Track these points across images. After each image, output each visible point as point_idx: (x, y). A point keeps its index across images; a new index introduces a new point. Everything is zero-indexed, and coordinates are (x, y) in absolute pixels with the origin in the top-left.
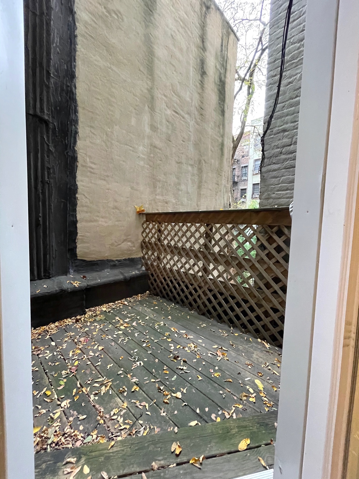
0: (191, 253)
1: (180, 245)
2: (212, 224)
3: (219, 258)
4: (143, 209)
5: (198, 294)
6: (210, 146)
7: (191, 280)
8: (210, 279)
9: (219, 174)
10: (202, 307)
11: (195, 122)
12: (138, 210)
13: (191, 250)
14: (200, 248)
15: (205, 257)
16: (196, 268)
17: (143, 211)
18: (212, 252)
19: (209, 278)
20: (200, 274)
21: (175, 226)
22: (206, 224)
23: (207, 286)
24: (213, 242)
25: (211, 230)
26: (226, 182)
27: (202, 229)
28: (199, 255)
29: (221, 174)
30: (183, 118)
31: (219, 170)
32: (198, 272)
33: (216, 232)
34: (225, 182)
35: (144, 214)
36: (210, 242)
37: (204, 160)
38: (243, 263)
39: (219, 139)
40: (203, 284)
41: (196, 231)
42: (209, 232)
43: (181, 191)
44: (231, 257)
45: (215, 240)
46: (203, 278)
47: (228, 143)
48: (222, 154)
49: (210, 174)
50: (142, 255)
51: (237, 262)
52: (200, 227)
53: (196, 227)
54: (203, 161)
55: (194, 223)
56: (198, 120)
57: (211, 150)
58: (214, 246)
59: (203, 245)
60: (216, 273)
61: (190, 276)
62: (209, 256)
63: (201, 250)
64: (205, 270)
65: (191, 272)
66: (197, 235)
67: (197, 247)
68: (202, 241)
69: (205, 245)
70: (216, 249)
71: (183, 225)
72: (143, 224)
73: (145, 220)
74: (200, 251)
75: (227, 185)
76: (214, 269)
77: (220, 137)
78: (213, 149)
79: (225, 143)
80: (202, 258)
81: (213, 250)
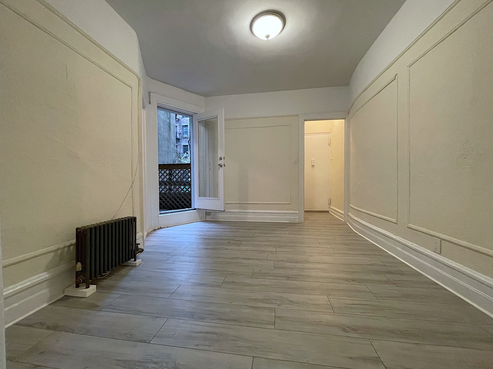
0: (162, 183)
2: (172, 170)
3: (176, 183)
5: (167, 201)
6: (162, 125)
7: (163, 195)
9: (169, 142)
10: (170, 206)
13: (162, 182)
14: (167, 180)
15: (170, 184)
19: (172, 193)
22: (169, 170)
23: (171, 196)
25: (172, 172)
26: (174, 146)
27: (168, 172)
28: (167, 183)
29: (170, 141)
31: (169, 139)
32: (167, 191)
33: (174, 172)
34: (173, 146)
38: (186, 183)
39: (167, 120)
40: (169, 196)
41: (164, 173)
42: (171, 173)
44: (181, 182)
45: (174, 176)
46: (169, 193)
47: (173, 122)
48: (170, 129)
49: (163, 142)
51: (184, 183)
52: (166, 171)
53: (164, 171)
55: (163, 169)
57: (163, 128)
58: (173, 178)
59: (168, 178)
60: (175, 190)
61: (162, 193)
62: (172, 183)
63: (168, 181)
64: (170, 189)
66: (165, 174)
67: (165, 180)
68: (168, 177)
69: (169, 179)
70: (175, 180)
74: (167, 182)
75: (174, 148)
76: (174, 188)
77: (168, 119)
78: (164, 126)
79: (171, 122)
80: (168, 185)
81: (173, 180)
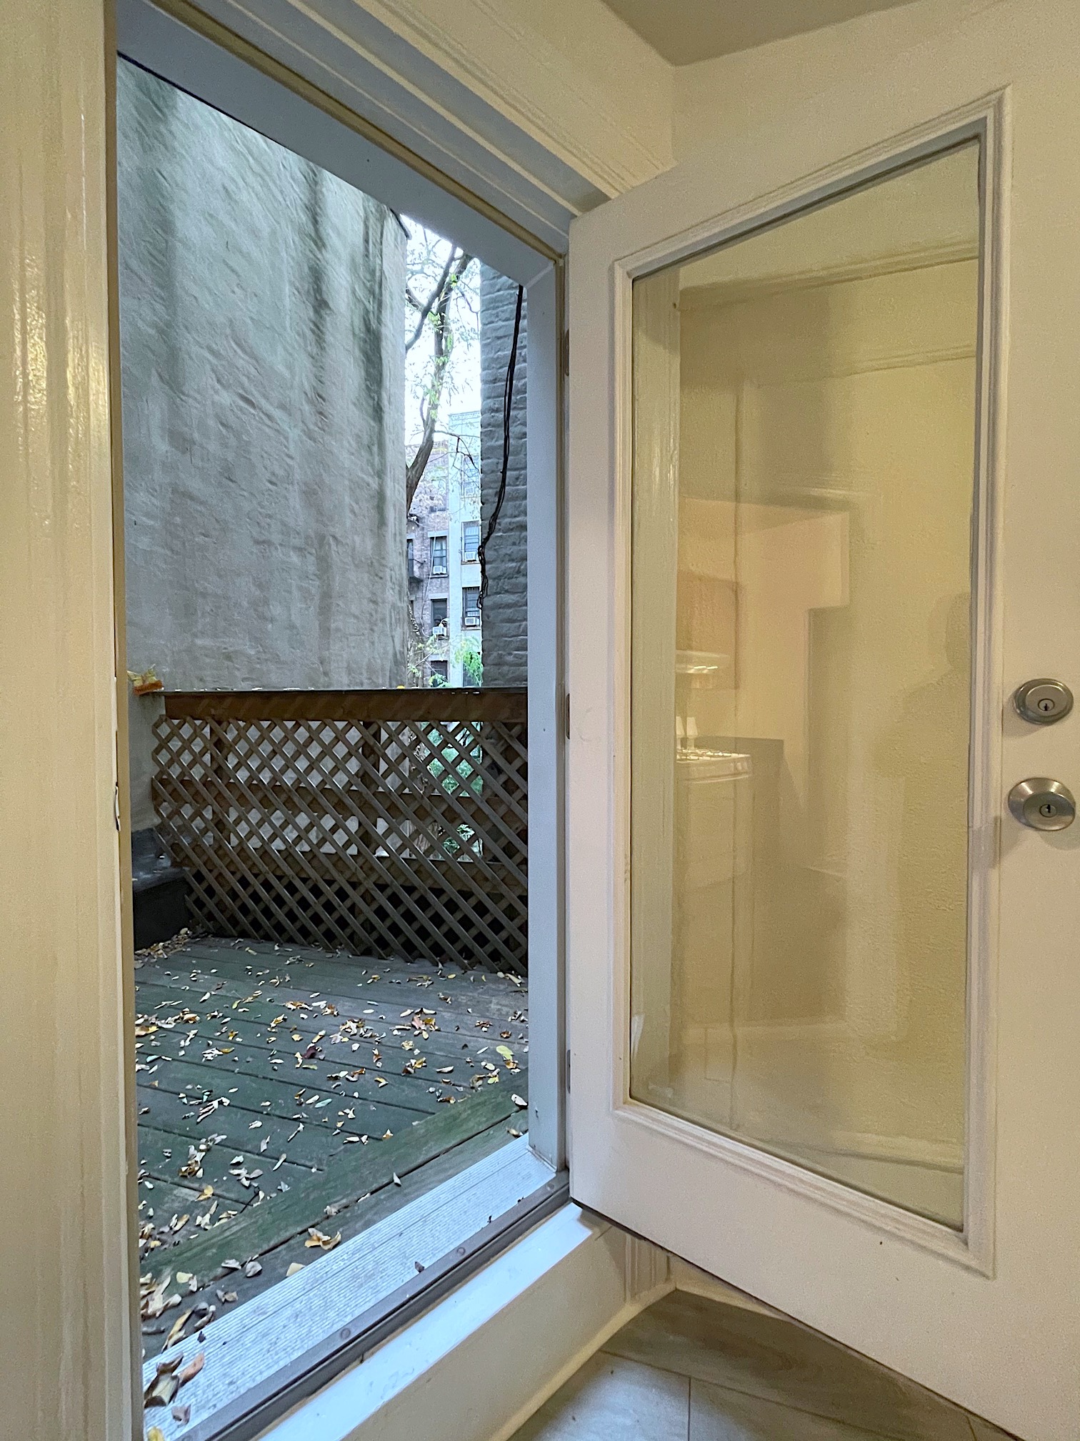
0: (323, 801)
1: (289, 779)
2: (380, 723)
3: (400, 803)
4: (155, 679)
5: (348, 903)
6: (347, 499)
7: (327, 871)
8: (381, 859)
9: (377, 575)
10: (362, 933)
11: (303, 431)
12: (138, 684)
13: (324, 791)
14: (350, 783)
15: (365, 806)
16: (341, 837)
17: (157, 685)
18: (381, 789)
19: (378, 858)
20: (353, 850)
21: (270, 728)
22: (362, 723)
23: (374, 877)
24: (383, 766)
25: (377, 736)
26: (397, 597)
27: (354, 735)
28: (348, 801)
29: (381, 574)
30: (269, 417)
31: (376, 564)
32: (347, 845)
33: (390, 740)
34: (393, 596)
35: (162, 693)
36: (377, 766)
37: (334, 537)
38: (457, 807)
39: (370, 480)
40: (361, 875)
41: (337, 739)
42: (372, 741)
43: (272, 621)
44: (430, 797)
45: (387, 761)
46: (361, 861)
47: (396, 492)
48: (382, 522)
49: (352, 575)
50: (157, 821)
51: (444, 807)
52: (346, 729)
53: (335, 729)
54: (331, 538)
55: (328, 721)
56: (312, 427)
57: (353, 511)
58: (385, 775)
59: (357, 774)
60: (394, 842)
61: (323, 859)
62: (375, 802)
63: (354, 788)
64: (367, 838)
65: (328, 848)
66: (340, 750)
67: (340, 780)
68: (353, 766)
69: (364, 776)
70: (392, 782)
71: (297, 726)
72: (157, 726)
73: (164, 712)
74: (349, 792)
75: (399, 604)
76: (388, 833)
77: (372, 476)
78: (356, 507)
79: (388, 493)
80: (356, 810)
81: (385, 786)
